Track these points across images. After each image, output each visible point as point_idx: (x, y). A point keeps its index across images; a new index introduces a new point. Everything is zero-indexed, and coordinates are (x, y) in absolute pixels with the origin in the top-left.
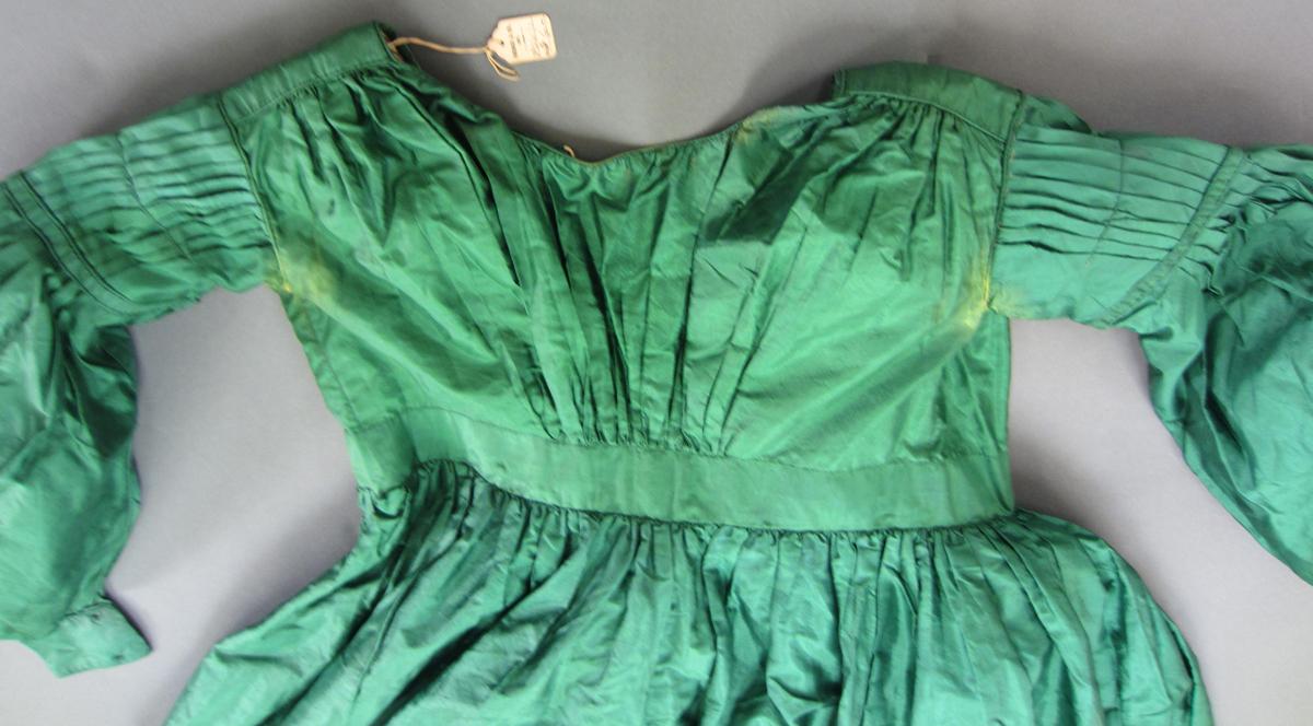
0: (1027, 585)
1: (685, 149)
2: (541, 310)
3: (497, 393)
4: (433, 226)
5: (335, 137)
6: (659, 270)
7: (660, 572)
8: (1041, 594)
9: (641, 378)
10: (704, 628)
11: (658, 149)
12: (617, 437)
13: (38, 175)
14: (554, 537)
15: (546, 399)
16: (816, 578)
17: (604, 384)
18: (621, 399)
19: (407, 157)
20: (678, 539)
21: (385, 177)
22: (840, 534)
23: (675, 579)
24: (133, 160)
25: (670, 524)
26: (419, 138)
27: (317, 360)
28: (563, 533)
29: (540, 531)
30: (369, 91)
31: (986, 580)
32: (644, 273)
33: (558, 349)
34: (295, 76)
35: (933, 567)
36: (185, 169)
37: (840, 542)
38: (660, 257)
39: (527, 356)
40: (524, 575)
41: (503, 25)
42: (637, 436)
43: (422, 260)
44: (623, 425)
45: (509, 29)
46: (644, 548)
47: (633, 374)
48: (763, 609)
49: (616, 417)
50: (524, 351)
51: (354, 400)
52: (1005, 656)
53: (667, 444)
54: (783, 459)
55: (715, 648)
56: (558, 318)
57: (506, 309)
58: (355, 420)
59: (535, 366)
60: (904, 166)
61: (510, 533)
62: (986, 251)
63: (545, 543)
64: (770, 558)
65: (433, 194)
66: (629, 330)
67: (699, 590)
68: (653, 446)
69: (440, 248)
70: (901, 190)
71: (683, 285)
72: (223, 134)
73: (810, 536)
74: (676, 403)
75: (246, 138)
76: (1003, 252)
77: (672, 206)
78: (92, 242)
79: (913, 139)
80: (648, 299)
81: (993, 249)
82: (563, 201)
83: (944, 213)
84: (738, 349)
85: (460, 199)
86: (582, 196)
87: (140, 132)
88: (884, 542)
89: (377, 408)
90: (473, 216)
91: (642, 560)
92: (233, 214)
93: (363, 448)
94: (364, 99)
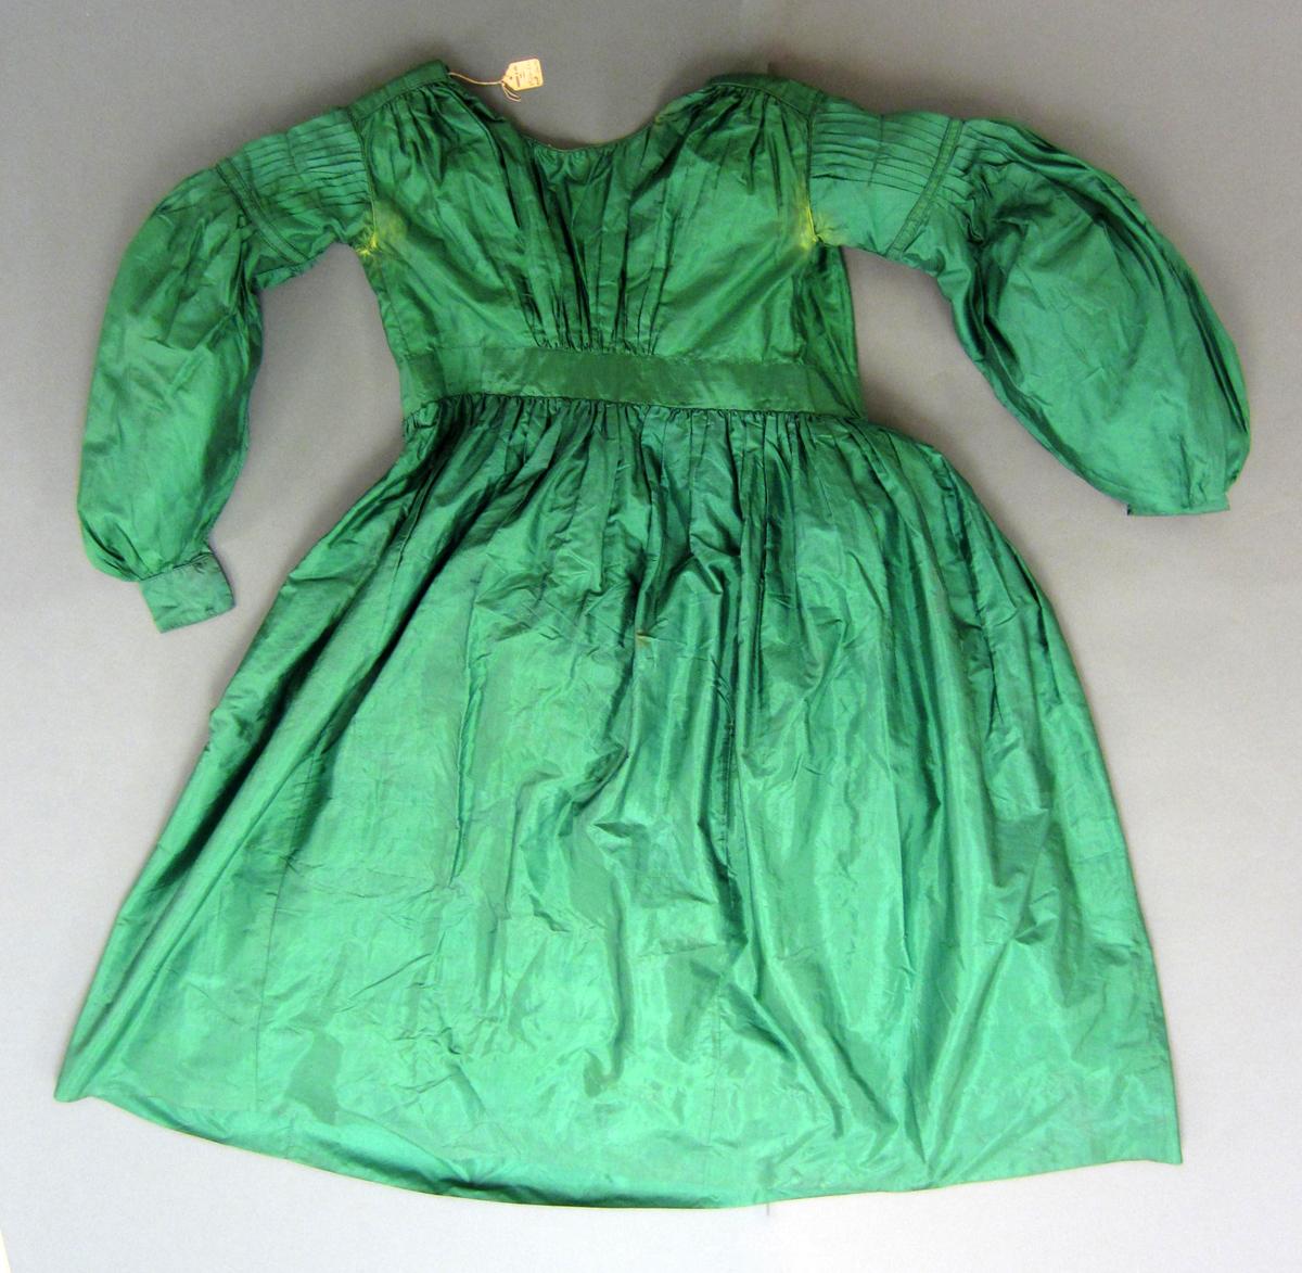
0: (866, 448)
1: (622, 144)
2: (533, 246)
3: (504, 305)
4: (469, 176)
5: (415, 121)
6: (608, 227)
7: (611, 435)
8: (878, 459)
9: (597, 303)
10: (643, 486)
11: (605, 145)
12: (581, 345)
13: (236, 159)
14: (540, 417)
15: (535, 314)
16: (719, 446)
17: (572, 306)
18: (584, 319)
19: (454, 139)
20: (622, 412)
21: (442, 147)
22: (733, 412)
23: (621, 439)
24: (294, 146)
25: (617, 404)
26: (463, 122)
27: (385, 305)
28: (545, 415)
29: (530, 414)
30: (437, 97)
31: (836, 445)
32: (598, 232)
33: (544, 271)
34: (393, 90)
35: (799, 436)
36: (327, 148)
37: (733, 418)
38: (608, 216)
39: (523, 283)
40: (519, 450)
41: (512, 66)
42: (595, 345)
43: (461, 200)
44: (586, 336)
45: (515, 68)
46: (600, 416)
47: (592, 300)
48: (683, 478)
49: (581, 332)
50: (521, 280)
51: (408, 335)
52: (852, 498)
53: (614, 350)
54: (691, 354)
55: (651, 502)
56: (542, 250)
57: (509, 249)
58: (407, 350)
59: (527, 292)
60: (744, 123)
61: (510, 418)
62: (804, 184)
63: (534, 422)
64: (686, 431)
65: (470, 157)
66: (590, 268)
67: (639, 458)
68: (605, 351)
69: (472, 194)
70: (745, 137)
71: (623, 236)
72: (349, 125)
73: (713, 412)
74: (620, 320)
75: (362, 128)
76: (814, 182)
77: (614, 182)
78: (264, 201)
79: (750, 108)
80: (600, 248)
81: (807, 182)
82: (548, 184)
83: (770, 150)
84: (658, 270)
85: (484, 159)
86: (558, 179)
87: (298, 129)
88: (765, 421)
89: (421, 343)
90: (492, 171)
91: (598, 425)
92: (350, 177)
93: (411, 369)
94: (433, 99)
